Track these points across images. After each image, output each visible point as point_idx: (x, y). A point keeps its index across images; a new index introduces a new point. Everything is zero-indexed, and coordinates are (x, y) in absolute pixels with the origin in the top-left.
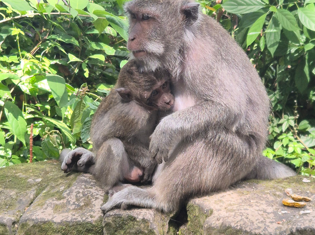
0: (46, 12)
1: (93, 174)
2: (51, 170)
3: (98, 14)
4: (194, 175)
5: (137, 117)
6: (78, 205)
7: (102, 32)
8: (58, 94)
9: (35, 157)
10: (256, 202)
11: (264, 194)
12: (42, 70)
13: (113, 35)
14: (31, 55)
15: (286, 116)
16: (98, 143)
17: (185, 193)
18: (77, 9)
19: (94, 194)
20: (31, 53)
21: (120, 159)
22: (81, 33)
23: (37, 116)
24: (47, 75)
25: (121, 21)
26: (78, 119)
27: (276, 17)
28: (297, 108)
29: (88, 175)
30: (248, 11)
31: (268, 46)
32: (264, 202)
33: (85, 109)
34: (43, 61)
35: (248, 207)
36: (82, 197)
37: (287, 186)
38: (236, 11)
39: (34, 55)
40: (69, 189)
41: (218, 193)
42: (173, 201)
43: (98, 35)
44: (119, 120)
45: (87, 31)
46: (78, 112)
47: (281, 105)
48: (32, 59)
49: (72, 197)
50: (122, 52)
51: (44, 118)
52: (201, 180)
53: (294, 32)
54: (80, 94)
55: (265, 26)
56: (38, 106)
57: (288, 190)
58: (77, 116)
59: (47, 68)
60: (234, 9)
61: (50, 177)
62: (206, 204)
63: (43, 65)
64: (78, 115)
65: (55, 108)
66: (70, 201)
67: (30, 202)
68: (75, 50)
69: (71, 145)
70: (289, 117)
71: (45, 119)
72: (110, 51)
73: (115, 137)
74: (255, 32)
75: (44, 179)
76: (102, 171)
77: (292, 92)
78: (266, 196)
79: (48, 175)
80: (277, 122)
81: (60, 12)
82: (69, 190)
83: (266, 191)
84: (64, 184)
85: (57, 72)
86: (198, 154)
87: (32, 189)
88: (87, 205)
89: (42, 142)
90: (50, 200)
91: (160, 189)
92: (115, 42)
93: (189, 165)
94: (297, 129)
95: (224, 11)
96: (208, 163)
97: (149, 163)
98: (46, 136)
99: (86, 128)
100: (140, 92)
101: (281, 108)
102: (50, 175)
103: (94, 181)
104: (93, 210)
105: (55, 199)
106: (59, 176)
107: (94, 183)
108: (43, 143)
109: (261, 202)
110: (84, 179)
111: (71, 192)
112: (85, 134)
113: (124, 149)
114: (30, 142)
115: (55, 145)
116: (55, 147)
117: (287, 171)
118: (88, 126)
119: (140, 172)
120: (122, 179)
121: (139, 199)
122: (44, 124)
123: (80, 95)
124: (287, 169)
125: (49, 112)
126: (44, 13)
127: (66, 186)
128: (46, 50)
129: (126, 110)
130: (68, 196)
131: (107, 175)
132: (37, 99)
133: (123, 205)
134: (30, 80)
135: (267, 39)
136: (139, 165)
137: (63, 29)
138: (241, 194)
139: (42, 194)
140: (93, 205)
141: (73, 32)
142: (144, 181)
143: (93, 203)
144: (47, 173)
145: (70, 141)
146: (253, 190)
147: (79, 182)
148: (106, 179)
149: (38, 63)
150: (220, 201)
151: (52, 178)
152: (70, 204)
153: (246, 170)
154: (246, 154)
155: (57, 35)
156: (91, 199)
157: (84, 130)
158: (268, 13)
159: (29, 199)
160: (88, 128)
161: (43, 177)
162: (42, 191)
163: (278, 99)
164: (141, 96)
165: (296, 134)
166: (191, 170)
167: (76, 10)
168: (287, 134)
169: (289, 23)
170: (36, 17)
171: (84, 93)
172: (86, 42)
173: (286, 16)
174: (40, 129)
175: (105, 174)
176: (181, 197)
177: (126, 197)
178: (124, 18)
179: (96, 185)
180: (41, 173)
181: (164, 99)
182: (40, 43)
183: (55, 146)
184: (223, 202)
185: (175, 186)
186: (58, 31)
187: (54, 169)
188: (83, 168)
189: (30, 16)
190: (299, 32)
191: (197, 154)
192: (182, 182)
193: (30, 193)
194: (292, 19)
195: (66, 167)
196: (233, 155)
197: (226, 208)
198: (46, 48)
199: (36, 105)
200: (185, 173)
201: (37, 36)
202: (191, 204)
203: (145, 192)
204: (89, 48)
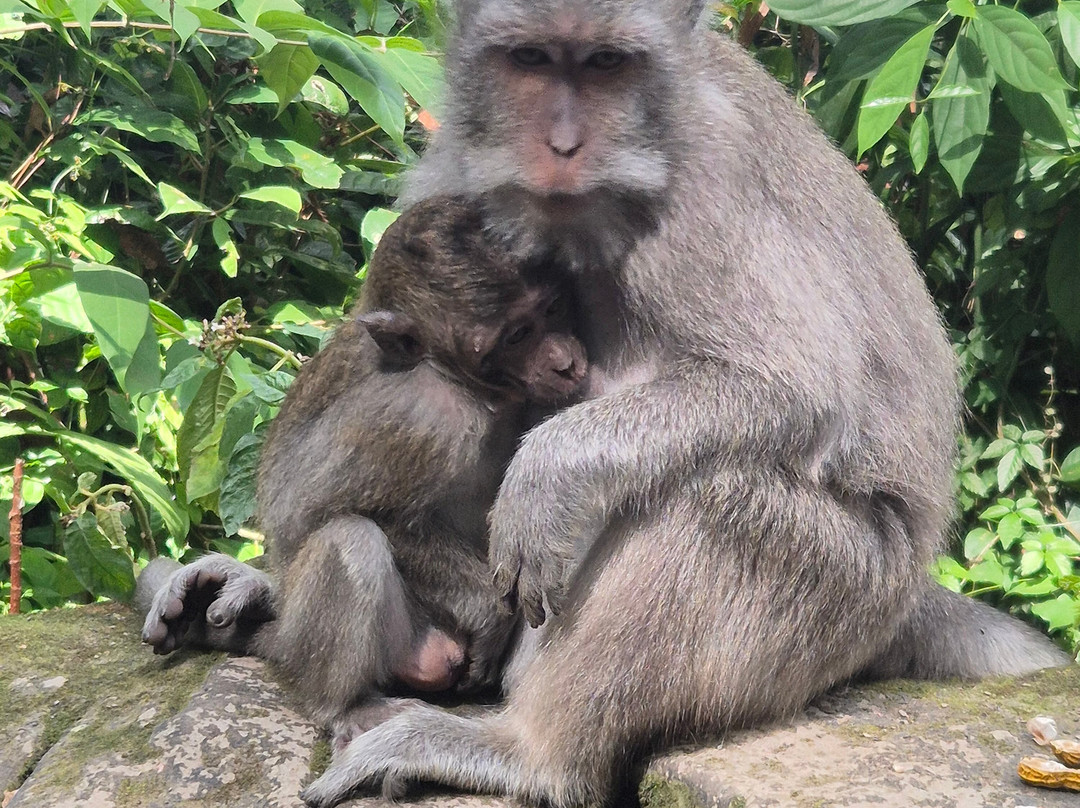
0: (75, 20)
1: (271, 660)
2: (102, 643)
3: (280, 26)
4: (666, 659)
5: (443, 432)
6: (214, 783)
7: (293, 96)
8: (119, 343)
9: (28, 593)
10: (916, 770)
11: (945, 739)
12: (55, 247)
13: (333, 109)
14: (12, 187)
15: (1012, 429)
16: (290, 538)
17: (632, 730)
18: (194, 5)
19: (275, 738)
20: (11, 182)
21: (374, 597)
22: (210, 103)
23: (36, 429)
24: (78, 265)
25: (365, 53)
26: (205, 442)
27: (975, 39)
28: (1056, 396)
29: (249, 663)
30: (861, 16)
31: (942, 152)
32: (944, 770)
33: (233, 401)
34: (60, 213)
35: (882, 791)
36: (226, 751)
37: (1033, 708)
38: (818, 16)
39: (25, 189)
40: (177, 718)
41: (762, 735)
42: (588, 765)
43: (276, 112)
44: (373, 442)
45: (229, 95)
46: (207, 413)
47: (993, 386)
48: (15, 202)
49: (190, 751)
50: (369, 176)
51: (66, 437)
52: (692, 677)
53: (1044, 96)
54: (214, 342)
55: (928, 75)
56: (40, 391)
57: (1039, 724)
58: (203, 430)
59: (73, 241)
60: (809, 9)
61: (97, 670)
62: (717, 777)
63: (60, 228)
64: (207, 426)
65: (105, 397)
66: (178, 765)
67: (21, 771)
68: (184, 168)
69: (170, 543)
70: (1024, 431)
71: (67, 441)
72: (323, 172)
73: (355, 510)
74: (891, 96)
75: (78, 678)
76: (305, 647)
77: (1035, 333)
78: (952, 746)
79: (93, 663)
80: (978, 454)
81: (130, 19)
82: (177, 723)
83: (953, 728)
84: (154, 697)
85: (113, 256)
86: (682, 576)
87: (28, 720)
88: (246, 781)
89: (68, 532)
90: (102, 760)
91: (536, 718)
92: (341, 136)
93: (648, 618)
94: (1054, 482)
95: (764, 15)
96: (719, 609)
97: (487, 616)
98: (83, 506)
99: (238, 477)
100: (457, 327)
101: (992, 397)
102: (98, 662)
103: (275, 685)
104: (272, 803)
105: (119, 758)
106: (135, 666)
107: (274, 696)
108: (70, 535)
109: (934, 770)
110: (232, 678)
111: (184, 729)
112: (234, 500)
113: (389, 559)
114: (11, 533)
115: (118, 542)
116: (118, 552)
117: (1032, 645)
118: (248, 470)
119: (453, 650)
120: (382, 679)
121: (450, 758)
122: (62, 460)
123: (213, 346)
124: (1036, 641)
125: (82, 414)
126: (65, 24)
127: (163, 706)
128: (72, 168)
129: (401, 402)
130: (172, 744)
131: (325, 664)
132: (36, 361)
133: (389, 778)
134: (9, 288)
135: (939, 126)
136: (448, 624)
137: (136, 88)
138: (853, 739)
139: (68, 739)
140: (271, 781)
141: (176, 98)
142: (469, 684)
143: (271, 776)
144: (87, 654)
145: (163, 526)
146: (899, 720)
147: (213, 693)
148: (323, 678)
149: (38, 219)
150: (774, 765)
151: (104, 676)
152: (180, 776)
153: (871, 638)
154: (868, 574)
155: (116, 111)
156: (264, 758)
157: (230, 483)
158: (940, 22)
159: (15, 759)
160: (245, 475)
161: (73, 671)
162: (68, 726)
163: (980, 363)
164: (459, 342)
165: (1051, 499)
166: (655, 638)
167: (191, 9)
168: (1016, 499)
169: (1023, 60)
170: (31, 39)
171: (229, 338)
172: (227, 138)
173: (1013, 33)
174: (48, 480)
175: (318, 658)
176: (617, 749)
177: (402, 750)
178: (379, 44)
179: (283, 704)
180: (63, 654)
181: (551, 355)
182: (48, 141)
183: (115, 547)
184: (784, 771)
185: (591, 704)
186: (118, 95)
187: (113, 638)
188: (228, 635)
189: (10, 36)
190: (1063, 97)
191: (678, 572)
192: (621, 687)
193: (22, 735)
194: (1036, 47)
195: (163, 631)
196: (817, 577)
197: (795, 794)
198: (73, 162)
199: (32, 387)
200: (630, 650)
201: (35, 112)
202: (656, 776)
203: (474, 730)
204: (238, 161)
